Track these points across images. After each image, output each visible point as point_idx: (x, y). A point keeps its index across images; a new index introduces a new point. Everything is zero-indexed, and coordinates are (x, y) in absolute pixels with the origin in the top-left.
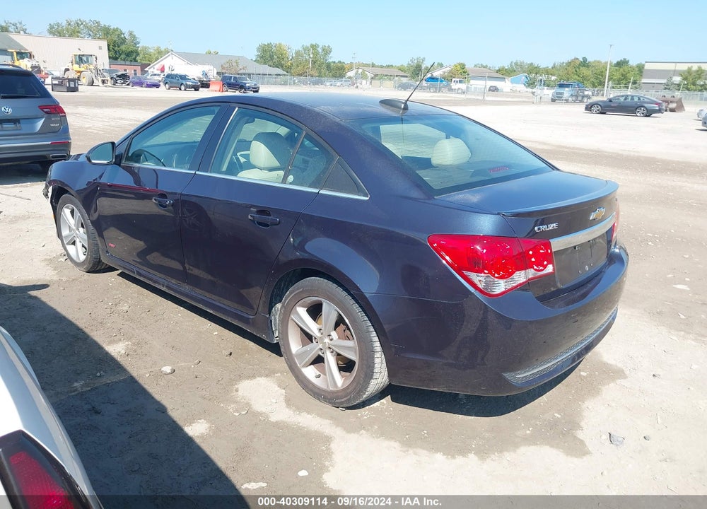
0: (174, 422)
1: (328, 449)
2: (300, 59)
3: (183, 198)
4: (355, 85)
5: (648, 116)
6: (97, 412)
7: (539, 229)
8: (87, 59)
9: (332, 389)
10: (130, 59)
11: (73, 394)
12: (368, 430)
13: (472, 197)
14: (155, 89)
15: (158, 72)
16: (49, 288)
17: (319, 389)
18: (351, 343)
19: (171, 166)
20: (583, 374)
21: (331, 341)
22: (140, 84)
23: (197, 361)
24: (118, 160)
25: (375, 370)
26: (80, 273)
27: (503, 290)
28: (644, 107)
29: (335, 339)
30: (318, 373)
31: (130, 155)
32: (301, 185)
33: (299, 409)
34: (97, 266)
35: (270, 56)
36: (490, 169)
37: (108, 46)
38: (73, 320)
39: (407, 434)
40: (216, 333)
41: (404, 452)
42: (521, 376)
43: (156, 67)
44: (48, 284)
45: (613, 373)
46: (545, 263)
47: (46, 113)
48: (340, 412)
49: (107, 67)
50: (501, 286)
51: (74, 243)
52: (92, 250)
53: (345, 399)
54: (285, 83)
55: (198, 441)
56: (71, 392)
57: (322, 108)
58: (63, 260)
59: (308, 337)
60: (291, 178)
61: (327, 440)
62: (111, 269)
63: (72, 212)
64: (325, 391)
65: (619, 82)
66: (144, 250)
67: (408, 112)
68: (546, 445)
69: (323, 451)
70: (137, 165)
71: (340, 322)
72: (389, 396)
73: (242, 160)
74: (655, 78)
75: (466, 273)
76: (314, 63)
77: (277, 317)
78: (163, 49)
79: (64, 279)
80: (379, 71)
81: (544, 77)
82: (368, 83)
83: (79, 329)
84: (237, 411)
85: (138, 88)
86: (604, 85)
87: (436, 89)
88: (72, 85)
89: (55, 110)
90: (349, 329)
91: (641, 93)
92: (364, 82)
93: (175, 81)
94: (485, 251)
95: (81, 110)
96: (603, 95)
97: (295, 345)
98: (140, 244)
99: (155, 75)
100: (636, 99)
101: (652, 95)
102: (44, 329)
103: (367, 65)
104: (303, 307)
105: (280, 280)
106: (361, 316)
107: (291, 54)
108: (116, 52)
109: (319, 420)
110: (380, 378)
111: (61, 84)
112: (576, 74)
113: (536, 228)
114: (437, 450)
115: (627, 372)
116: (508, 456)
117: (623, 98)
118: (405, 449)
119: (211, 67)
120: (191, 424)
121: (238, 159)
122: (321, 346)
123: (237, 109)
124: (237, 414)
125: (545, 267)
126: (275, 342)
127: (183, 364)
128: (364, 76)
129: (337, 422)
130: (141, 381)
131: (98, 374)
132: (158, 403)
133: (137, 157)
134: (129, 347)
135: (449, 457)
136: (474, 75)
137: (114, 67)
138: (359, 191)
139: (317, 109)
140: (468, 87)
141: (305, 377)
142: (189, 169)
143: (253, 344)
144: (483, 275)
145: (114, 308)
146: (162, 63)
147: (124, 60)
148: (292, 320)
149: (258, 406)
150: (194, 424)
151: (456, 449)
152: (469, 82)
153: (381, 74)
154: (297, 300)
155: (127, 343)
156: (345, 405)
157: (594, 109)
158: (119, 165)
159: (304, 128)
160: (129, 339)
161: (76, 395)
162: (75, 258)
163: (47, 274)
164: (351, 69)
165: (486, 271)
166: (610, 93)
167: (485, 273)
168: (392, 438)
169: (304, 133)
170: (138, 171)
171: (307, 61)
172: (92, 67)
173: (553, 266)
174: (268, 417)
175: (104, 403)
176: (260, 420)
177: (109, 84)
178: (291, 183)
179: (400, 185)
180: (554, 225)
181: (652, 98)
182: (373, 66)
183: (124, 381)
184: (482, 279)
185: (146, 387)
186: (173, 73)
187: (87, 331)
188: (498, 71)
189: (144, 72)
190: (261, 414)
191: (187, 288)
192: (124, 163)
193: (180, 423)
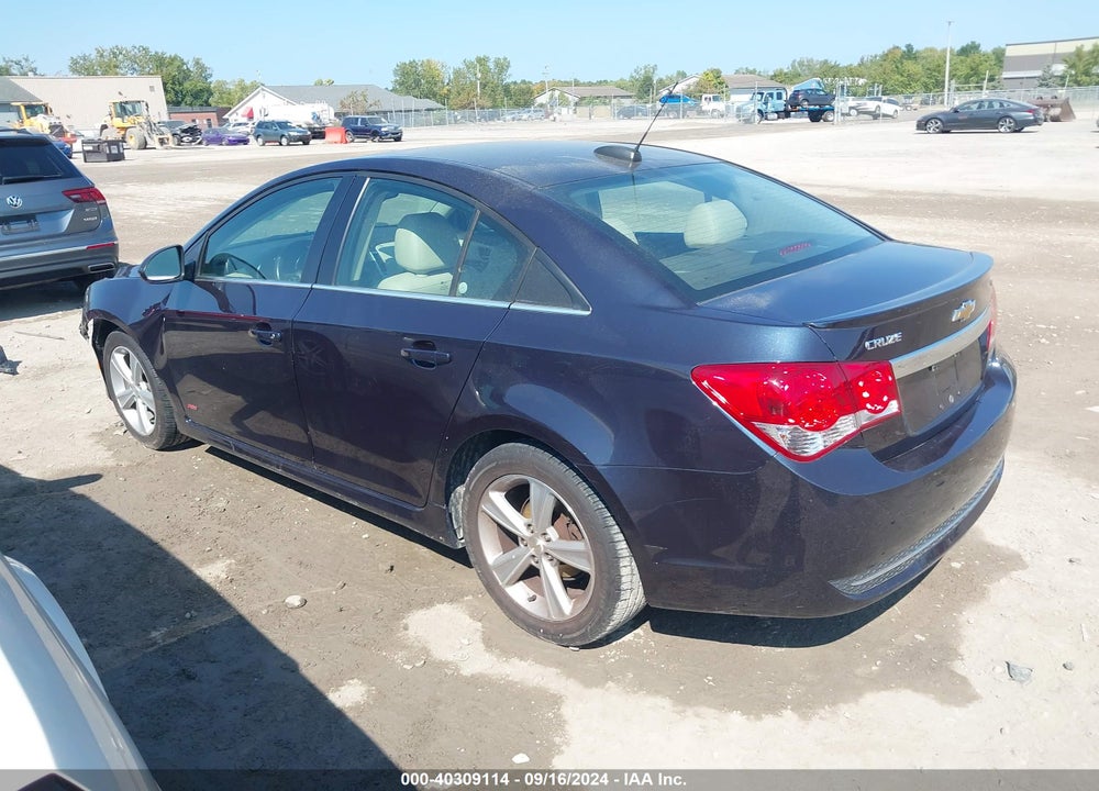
0: (311, 686)
1: (557, 716)
2: (462, 81)
3: (296, 326)
4: (551, 118)
5: (1019, 131)
6: (190, 678)
7: (872, 345)
8: (134, 108)
9: (554, 618)
10: (200, 102)
11: (151, 649)
12: (618, 681)
13: (758, 299)
14: (242, 147)
15: (245, 120)
16: (102, 480)
17: (536, 619)
18: (579, 546)
19: (273, 277)
20: (956, 565)
21: (549, 544)
22: (218, 140)
23: (340, 583)
24: (190, 273)
25: (623, 587)
26: (147, 452)
27: (821, 448)
28: (1008, 117)
29: (553, 539)
30: (532, 593)
31: (207, 262)
32: (480, 296)
33: (506, 652)
34: (173, 440)
35: (415, 81)
36: (782, 250)
37: (165, 84)
38: (143, 530)
39: (681, 684)
40: (366, 536)
41: (679, 713)
42: (860, 583)
43: (241, 112)
44: (101, 472)
45: (1004, 562)
46: (885, 398)
47: (76, 201)
48: (572, 653)
49: (165, 118)
50: (817, 442)
51: (134, 406)
52: (163, 416)
53: (578, 633)
54: (442, 122)
55: (351, 715)
56: (147, 647)
57: (504, 169)
58: (120, 432)
59: (512, 538)
60: (463, 287)
61: (555, 700)
62: (195, 443)
63: (127, 358)
64: (545, 622)
65: (967, 79)
66: (243, 409)
67: (641, 166)
68: (906, 687)
69: (550, 720)
70: (221, 279)
71: (559, 511)
72: (648, 622)
73: (384, 257)
74: (1023, 70)
75: (758, 425)
76: (484, 86)
77: (460, 507)
78: (248, 83)
79: (124, 464)
80: (587, 92)
81: (847, 82)
82: (571, 112)
83: (154, 544)
84: (408, 662)
85: (216, 147)
86: (943, 87)
87: (678, 112)
88: (115, 151)
89: (88, 195)
90: (575, 523)
91: (1004, 95)
92: (564, 110)
93: (272, 132)
94: (786, 387)
95: (131, 188)
96: (942, 103)
97: (491, 552)
98: (237, 401)
99: (240, 124)
100: (997, 106)
101: (1021, 99)
102: (99, 546)
103: (567, 84)
104: (499, 490)
105: (461, 450)
106: (594, 502)
107: (447, 75)
108: (176, 93)
109: (538, 669)
110: (632, 596)
111: (97, 151)
112: (898, 73)
113: (867, 344)
114: (732, 707)
115: (1027, 559)
116: (846, 710)
117: (977, 105)
118: (680, 708)
119: (325, 106)
120: (338, 686)
121: (376, 255)
122: (532, 551)
123: (368, 180)
124: (409, 667)
125: (885, 405)
126: (460, 547)
127: (319, 590)
128: (564, 102)
129: (569, 671)
130: (256, 623)
131: (188, 615)
132: (284, 656)
133: (218, 266)
134: (233, 567)
135: (752, 717)
136: (736, 86)
137: (176, 117)
138: (573, 301)
139: (496, 172)
140: (727, 108)
141: (512, 601)
142: (302, 282)
143: (426, 549)
144: (786, 427)
145: (204, 506)
146: (249, 105)
147: (191, 105)
148: (484, 511)
149: (441, 652)
150: (343, 688)
151: (762, 703)
152: (728, 98)
153: (590, 97)
154: (489, 481)
155: (228, 561)
156: (579, 643)
157: (932, 126)
158: (193, 281)
159: (477, 204)
160: (230, 555)
161: (156, 651)
162: (138, 429)
163: (98, 457)
164: (542, 91)
165: (791, 421)
166: (954, 99)
167: (790, 424)
168: (657, 692)
169: (478, 211)
170: (224, 288)
171: (473, 84)
172: (141, 120)
173: (899, 403)
174: (457, 669)
175: (199, 662)
176: (446, 674)
177: (171, 144)
178: (463, 295)
179: (639, 288)
180: (896, 335)
181: (1021, 102)
182: (577, 84)
183: (229, 623)
184: (787, 433)
185: (263, 631)
186: (267, 119)
187: (165, 545)
188: (773, 78)
189: (221, 121)
190: (446, 664)
191: (314, 468)
192: (200, 277)
193: (321, 687)
